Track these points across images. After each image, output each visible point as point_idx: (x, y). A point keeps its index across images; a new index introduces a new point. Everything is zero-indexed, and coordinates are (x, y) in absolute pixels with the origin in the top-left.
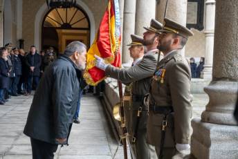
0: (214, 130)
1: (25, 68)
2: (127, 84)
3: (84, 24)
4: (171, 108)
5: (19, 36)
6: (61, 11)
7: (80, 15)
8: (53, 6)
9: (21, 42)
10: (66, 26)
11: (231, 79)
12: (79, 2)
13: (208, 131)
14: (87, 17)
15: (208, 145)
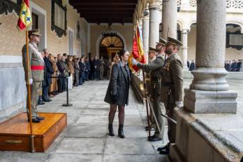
0: (198, 93)
1: (92, 67)
2: (147, 72)
3: (120, 45)
4: (173, 83)
5: (89, 51)
6: (109, 38)
7: (118, 40)
8: (106, 36)
9: (90, 54)
10: (112, 46)
11: (206, 67)
12: (118, 34)
13: (194, 94)
14: (122, 41)
15: (194, 101)
